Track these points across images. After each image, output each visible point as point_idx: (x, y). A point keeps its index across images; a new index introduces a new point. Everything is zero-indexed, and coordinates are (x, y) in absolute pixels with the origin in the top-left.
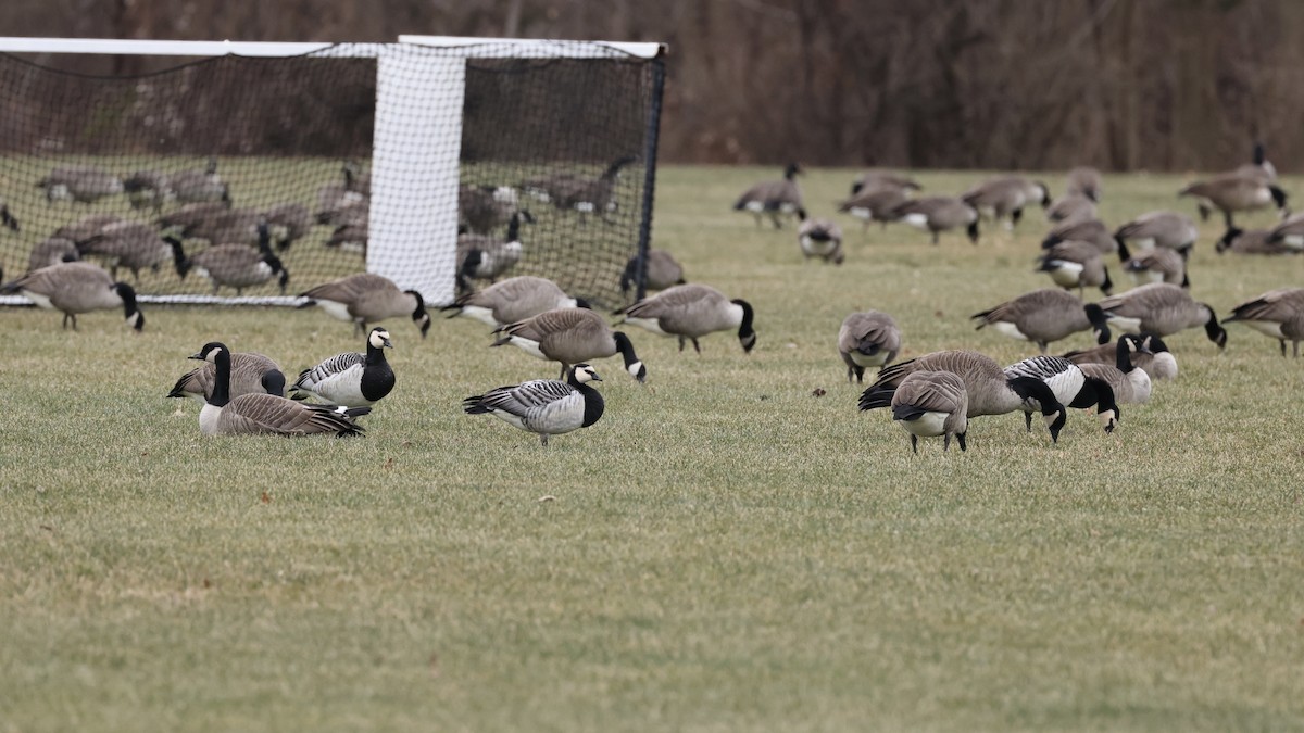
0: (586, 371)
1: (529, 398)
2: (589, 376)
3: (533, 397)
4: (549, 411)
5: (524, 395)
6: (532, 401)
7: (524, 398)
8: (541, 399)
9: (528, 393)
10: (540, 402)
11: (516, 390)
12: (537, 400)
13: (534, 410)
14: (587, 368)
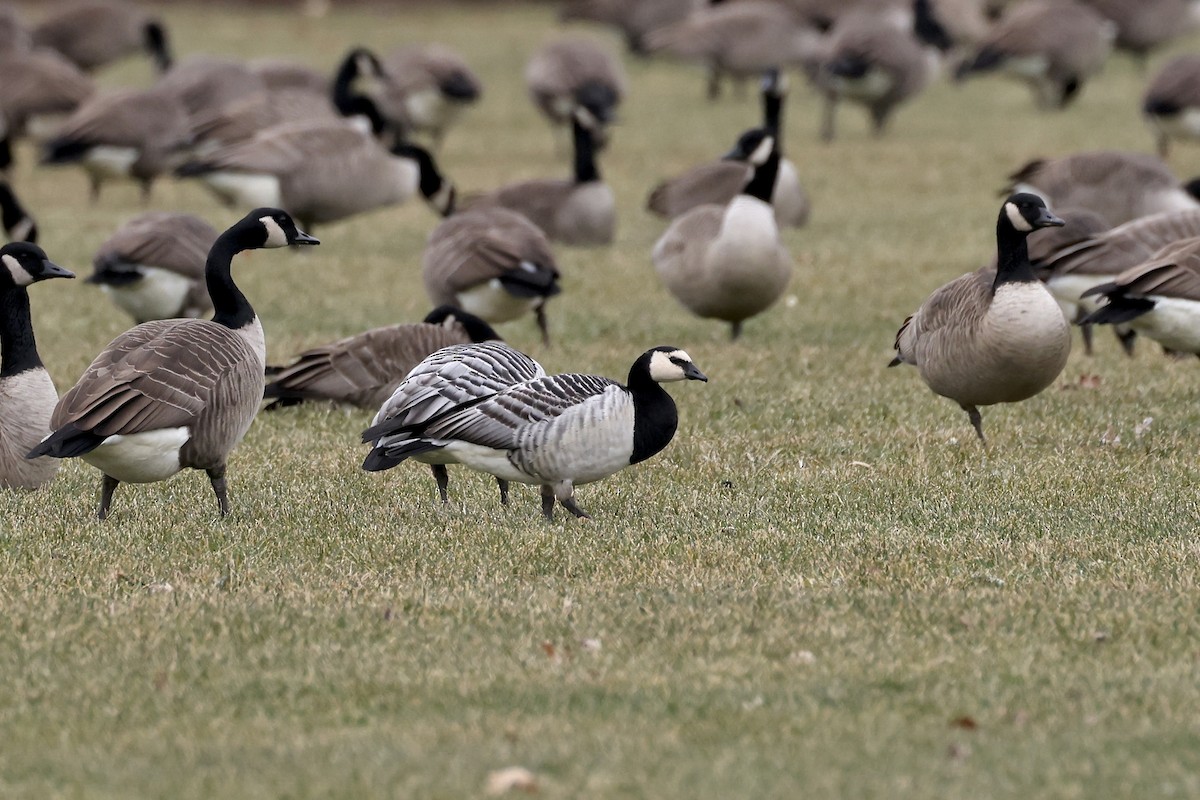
0: (675, 361)
1: (517, 411)
2: (679, 370)
3: (527, 408)
4: (561, 430)
5: (508, 406)
6: (525, 416)
7: (508, 413)
8: (542, 408)
9: (515, 402)
10: (541, 414)
11: (491, 402)
12: (536, 411)
13: (528, 432)
14: (675, 354)
